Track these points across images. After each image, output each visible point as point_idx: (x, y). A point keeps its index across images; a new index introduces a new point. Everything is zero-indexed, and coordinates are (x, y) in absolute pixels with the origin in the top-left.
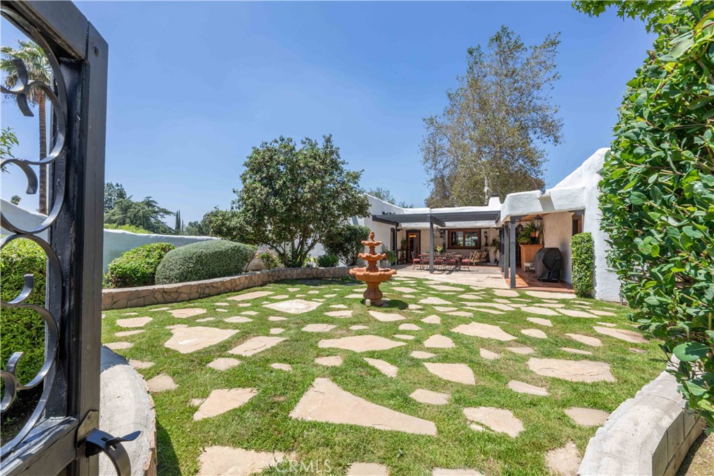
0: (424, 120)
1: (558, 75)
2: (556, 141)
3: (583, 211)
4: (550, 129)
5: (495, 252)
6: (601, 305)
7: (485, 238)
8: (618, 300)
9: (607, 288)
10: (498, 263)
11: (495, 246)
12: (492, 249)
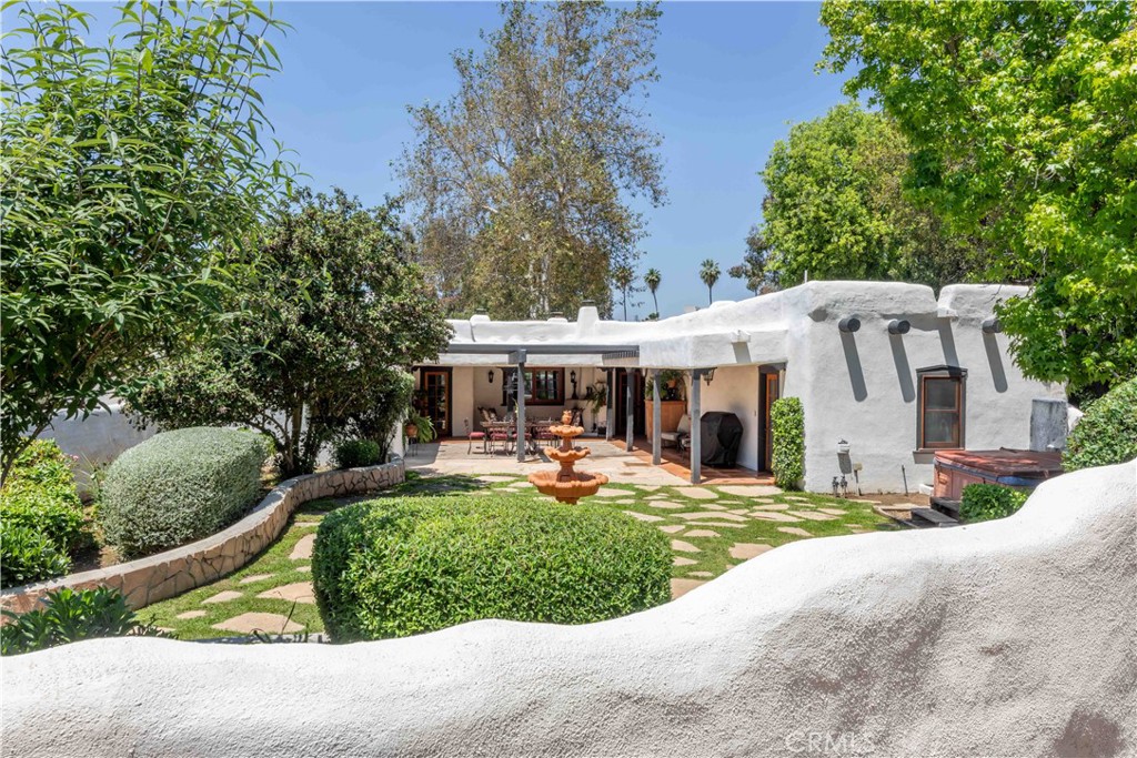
0: (410, 110)
1: (656, 73)
2: (656, 199)
3: (784, 365)
4: (644, 170)
5: (595, 411)
6: (818, 500)
7: (572, 384)
8: (831, 490)
9: (818, 475)
10: (602, 433)
11: (594, 399)
12: (588, 406)
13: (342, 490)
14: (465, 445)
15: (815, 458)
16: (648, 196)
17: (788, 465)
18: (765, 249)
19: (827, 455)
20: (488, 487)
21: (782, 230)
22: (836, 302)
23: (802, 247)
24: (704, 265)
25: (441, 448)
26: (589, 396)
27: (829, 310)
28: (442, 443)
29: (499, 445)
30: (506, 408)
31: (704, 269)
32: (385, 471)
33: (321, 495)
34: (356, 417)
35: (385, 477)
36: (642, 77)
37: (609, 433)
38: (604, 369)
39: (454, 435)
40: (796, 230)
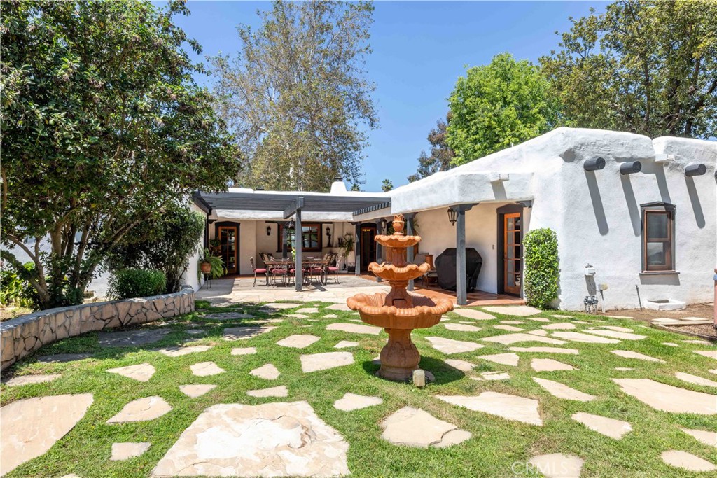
2: (372, 125)
7: (328, 237)
8: (583, 307)
9: (571, 295)
10: (351, 270)
11: (344, 247)
12: (340, 251)
13: (115, 323)
14: (251, 280)
15: (567, 280)
16: (367, 123)
17: (546, 286)
18: (431, 164)
19: (577, 277)
20: (278, 314)
21: (464, 136)
22: (582, 145)
23: (478, 146)
24: (384, 182)
25: (235, 283)
26: (341, 244)
27: (577, 152)
28: (236, 279)
29: (278, 280)
30: (282, 253)
31: (384, 185)
32: (170, 301)
33: (85, 330)
34: (148, 252)
35: (171, 307)
36: (361, 50)
37: (357, 270)
38: (353, 223)
39: (241, 273)
40: (474, 135)
